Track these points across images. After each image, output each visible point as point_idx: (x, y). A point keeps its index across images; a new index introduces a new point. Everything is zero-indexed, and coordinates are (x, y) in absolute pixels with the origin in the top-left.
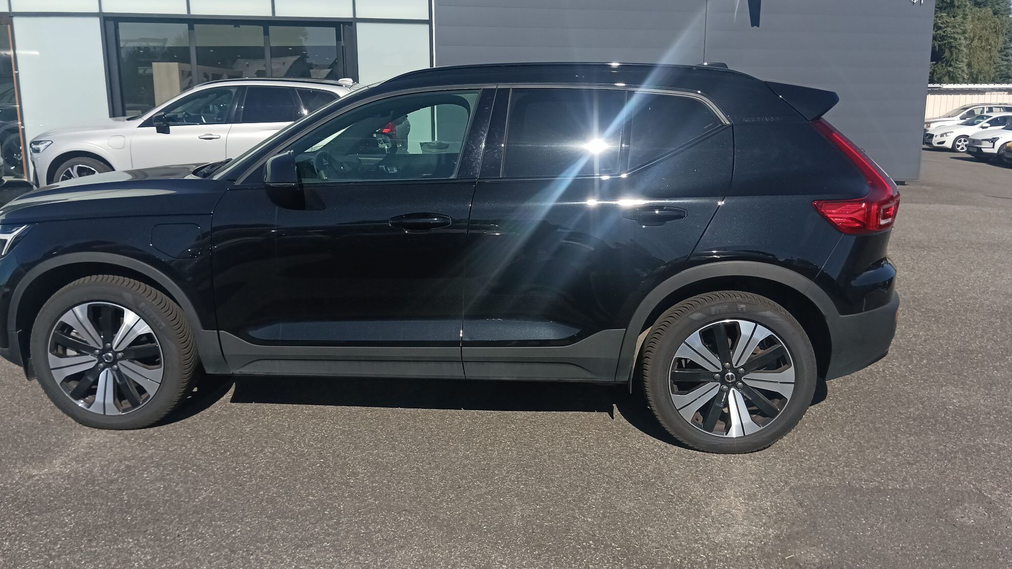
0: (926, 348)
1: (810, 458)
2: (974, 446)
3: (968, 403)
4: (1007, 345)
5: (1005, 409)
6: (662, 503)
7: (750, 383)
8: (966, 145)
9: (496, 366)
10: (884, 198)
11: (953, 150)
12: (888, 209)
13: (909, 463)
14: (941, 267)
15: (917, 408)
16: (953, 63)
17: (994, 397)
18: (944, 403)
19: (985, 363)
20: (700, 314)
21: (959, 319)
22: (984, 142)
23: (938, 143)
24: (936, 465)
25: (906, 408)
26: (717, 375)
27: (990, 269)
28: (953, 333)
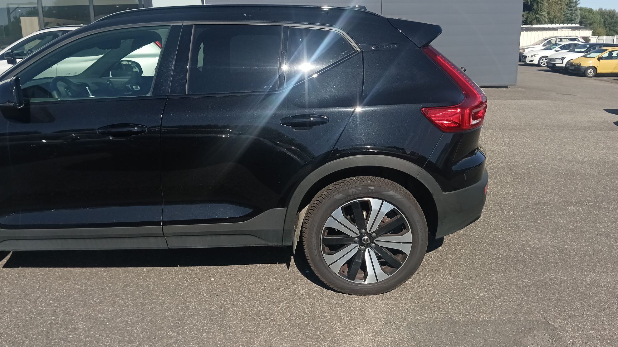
0: (514, 202)
1: (425, 295)
2: (543, 280)
3: (540, 244)
4: (568, 199)
5: (566, 249)
6: (310, 343)
7: (380, 244)
8: (546, 62)
9: (192, 238)
10: (476, 103)
11: (538, 65)
12: (478, 112)
13: (496, 297)
14: (527, 142)
15: (505, 250)
16: (539, 12)
17: (558, 239)
18: (523, 245)
19: (553, 212)
20: (341, 195)
21: (537, 179)
22: (557, 60)
23: (530, 61)
24: (515, 298)
25: (497, 250)
26: (357, 238)
27: (558, 143)
28: (532, 190)
